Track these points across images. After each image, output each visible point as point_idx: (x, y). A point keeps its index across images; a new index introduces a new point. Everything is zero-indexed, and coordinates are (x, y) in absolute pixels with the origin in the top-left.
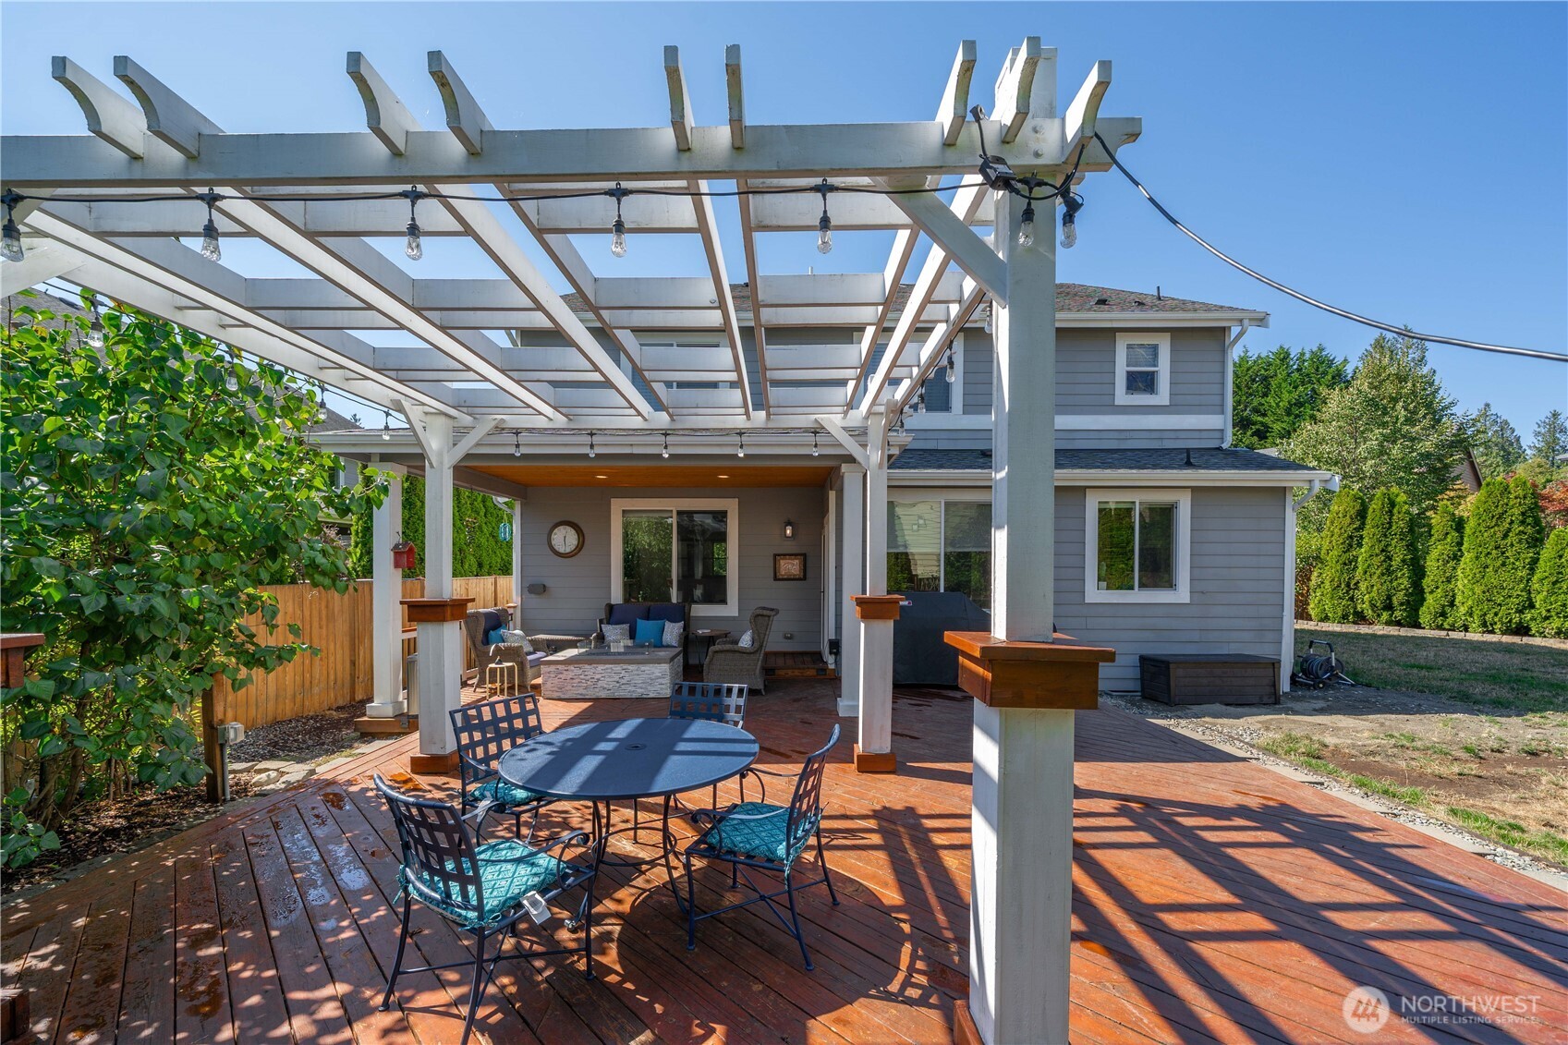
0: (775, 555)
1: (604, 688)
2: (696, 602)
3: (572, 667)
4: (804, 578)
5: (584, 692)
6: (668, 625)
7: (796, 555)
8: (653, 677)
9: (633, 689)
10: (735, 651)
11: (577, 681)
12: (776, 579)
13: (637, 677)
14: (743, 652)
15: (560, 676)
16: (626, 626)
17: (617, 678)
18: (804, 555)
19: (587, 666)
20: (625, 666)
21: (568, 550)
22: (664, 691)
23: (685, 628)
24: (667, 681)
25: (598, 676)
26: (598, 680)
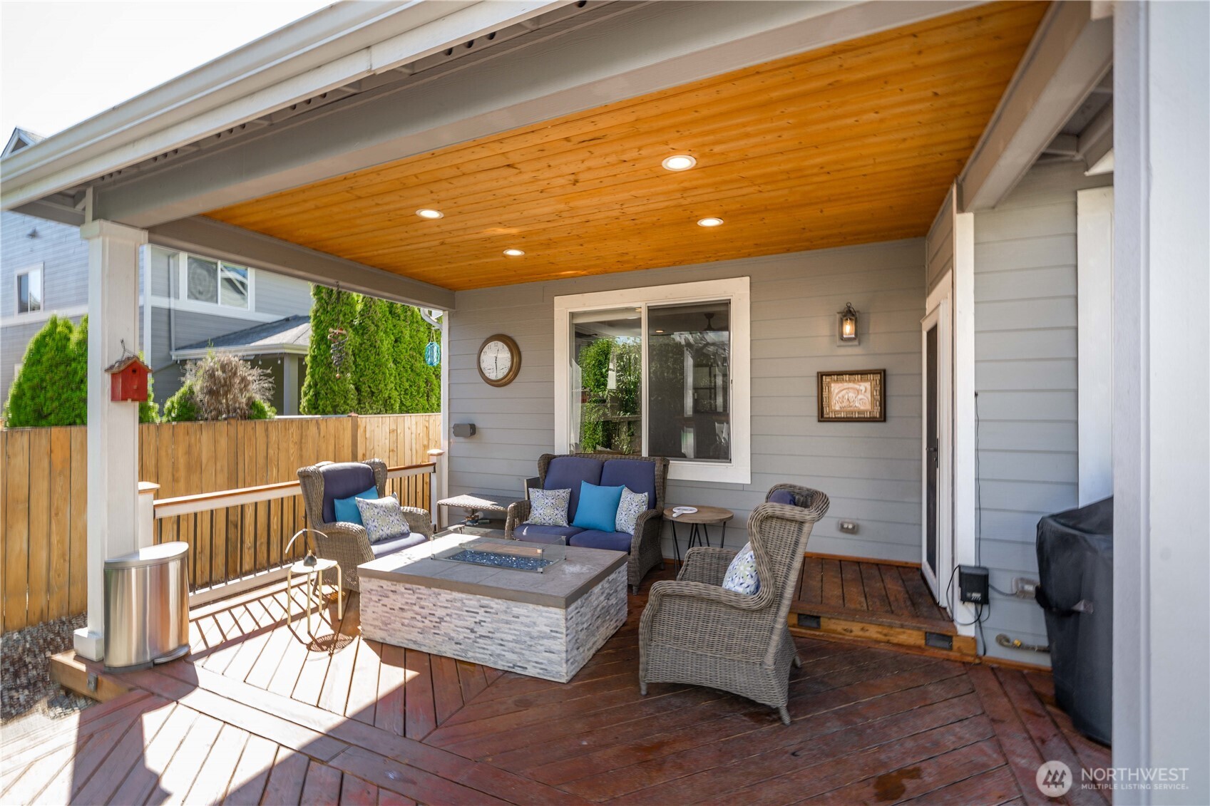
0: (821, 376)
1: (451, 639)
2: (683, 456)
3: (400, 588)
4: (883, 418)
5: (419, 638)
6: (627, 495)
7: (863, 373)
8: (535, 631)
9: (498, 650)
10: (711, 601)
11: (409, 614)
12: (822, 418)
13: (505, 627)
14: (732, 605)
15: (385, 601)
16: (564, 493)
17: (470, 622)
18: (883, 374)
19: (423, 590)
20: (486, 601)
21: (500, 376)
22: (555, 668)
23: (653, 503)
24: (560, 644)
25: (440, 613)
26: (441, 619)
